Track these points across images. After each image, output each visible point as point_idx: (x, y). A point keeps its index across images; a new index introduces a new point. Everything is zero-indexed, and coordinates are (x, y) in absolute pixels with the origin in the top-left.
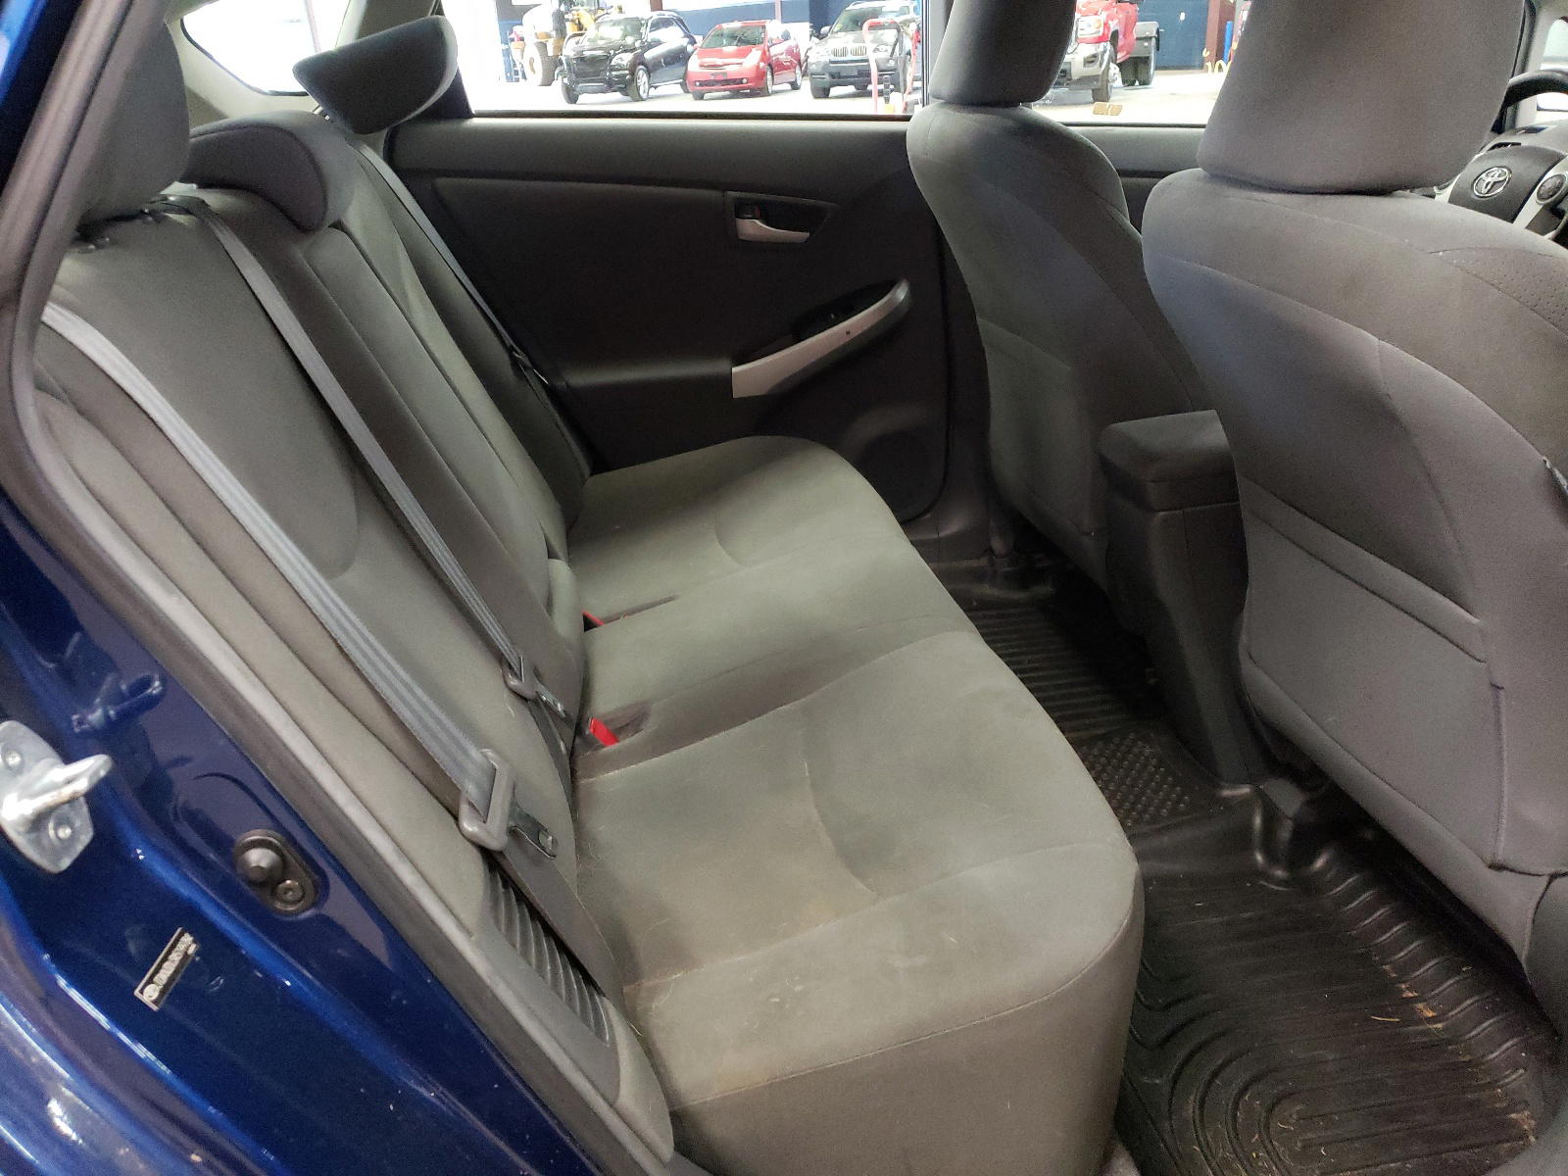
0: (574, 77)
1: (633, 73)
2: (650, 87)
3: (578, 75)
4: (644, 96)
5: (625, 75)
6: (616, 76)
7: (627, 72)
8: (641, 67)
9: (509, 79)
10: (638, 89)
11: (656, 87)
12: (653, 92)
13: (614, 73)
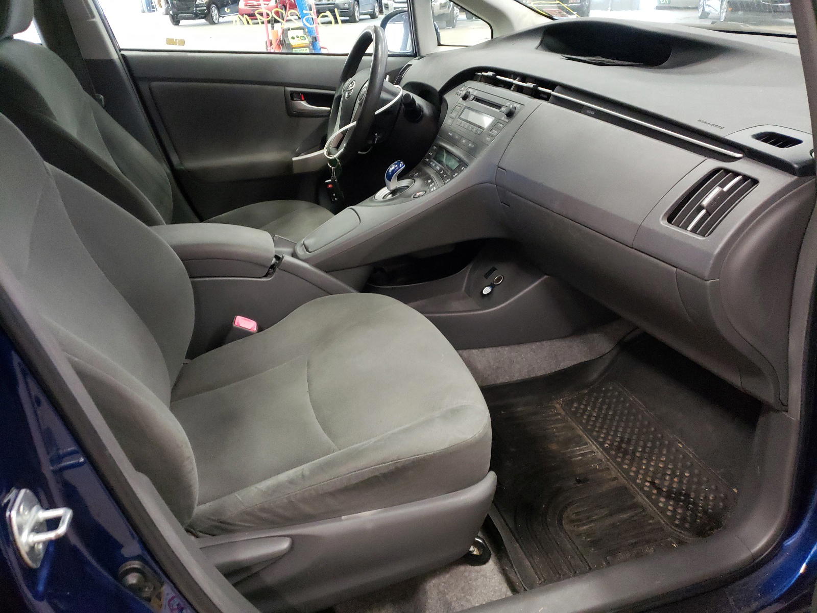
0: (175, 10)
1: (209, 8)
2: (220, 17)
3: (178, 9)
4: (216, 22)
5: (204, 10)
6: (199, 10)
7: (205, 8)
8: (214, 5)
9: (149, 11)
10: (212, 18)
11: (223, 17)
12: (221, 20)
13: (198, 9)
